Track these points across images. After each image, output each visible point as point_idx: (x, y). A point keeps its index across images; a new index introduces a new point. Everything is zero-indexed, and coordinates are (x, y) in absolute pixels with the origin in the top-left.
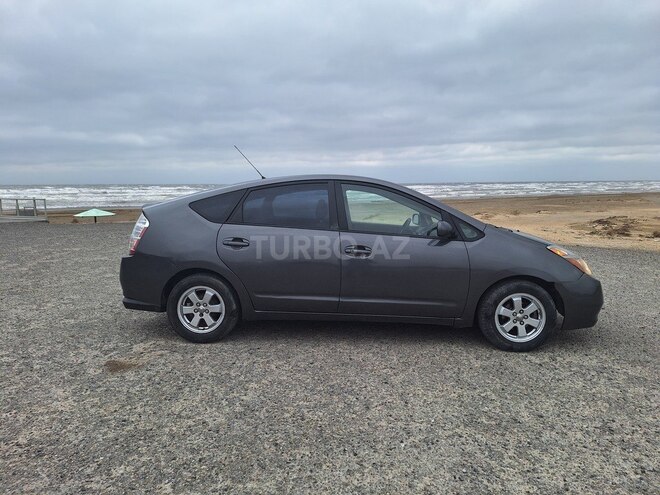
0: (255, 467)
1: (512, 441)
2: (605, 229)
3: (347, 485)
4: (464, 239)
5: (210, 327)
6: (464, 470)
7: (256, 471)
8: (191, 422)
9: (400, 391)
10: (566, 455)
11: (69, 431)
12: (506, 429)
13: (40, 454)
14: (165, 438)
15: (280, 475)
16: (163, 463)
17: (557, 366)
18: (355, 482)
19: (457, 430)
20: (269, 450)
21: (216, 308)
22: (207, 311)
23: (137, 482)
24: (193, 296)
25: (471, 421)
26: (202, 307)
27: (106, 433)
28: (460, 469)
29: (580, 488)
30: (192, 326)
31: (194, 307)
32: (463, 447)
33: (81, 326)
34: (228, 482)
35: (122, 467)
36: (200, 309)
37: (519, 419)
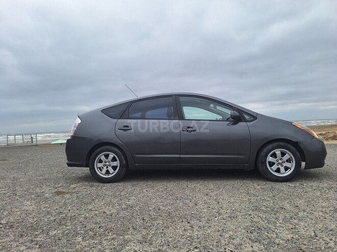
0: (131, 229)
1: (281, 217)
2: (324, 137)
3: (183, 235)
4: (246, 121)
5: (112, 174)
6: (253, 228)
7: (131, 230)
8: (97, 212)
9: (215, 198)
10: (313, 222)
11: (30, 218)
12: (277, 212)
13: (11, 227)
14: (82, 219)
15: (144, 232)
16: (79, 229)
17: (304, 187)
18: (189, 234)
19: (248, 213)
20: (139, 222)
21: (115, 164)
22: (110, 165)
23: (62, 237)
24: (103, 158)
25: (257, 209)
26: (107, 164)
27: (50, 218)
28: (250, 228)
29: (324, 236)
30: (102, 174)
31: (104, 163)
32: (252, 219)
33: (45, 179)
34: (115, 236)
35: (56, 231)
36: (107, 165)
37: (284, 207)
